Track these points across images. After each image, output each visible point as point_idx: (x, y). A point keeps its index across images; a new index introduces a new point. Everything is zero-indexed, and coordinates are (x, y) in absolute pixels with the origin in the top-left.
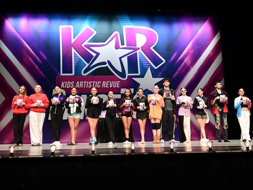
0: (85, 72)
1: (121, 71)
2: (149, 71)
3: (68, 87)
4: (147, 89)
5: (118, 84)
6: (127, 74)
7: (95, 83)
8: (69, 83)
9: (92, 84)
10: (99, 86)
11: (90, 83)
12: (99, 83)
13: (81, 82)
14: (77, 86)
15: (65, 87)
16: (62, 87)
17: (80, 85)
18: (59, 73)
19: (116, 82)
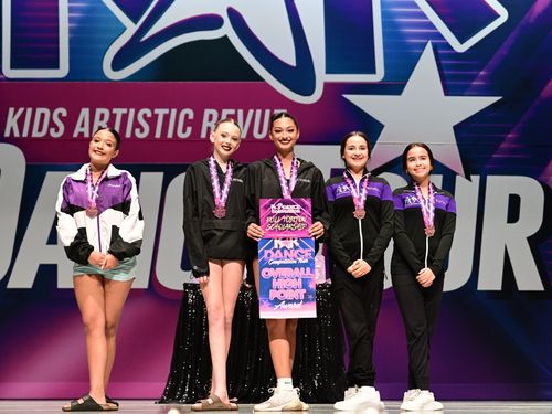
0: (118, 64)
1: (293, 63)
2: (427, 61)
3: (35, 134)
7: (167, 118)
8: (43, 115)
9: (152, 121)
10: (184, 131)
11: (145, 116)
12: (187, 115)
13: (99, 111)
14: (82, 130)
15: (25, 134)
16: (7, 134)
17: (97, 123)
19: (267, 112)
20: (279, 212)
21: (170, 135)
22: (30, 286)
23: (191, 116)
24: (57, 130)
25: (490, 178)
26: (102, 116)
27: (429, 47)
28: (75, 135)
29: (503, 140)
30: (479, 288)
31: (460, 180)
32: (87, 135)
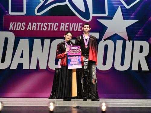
0: (39, 11)
1: (84, 11)
2: (119, 11)
3: (17, 29)
4: (116, 34)
5: (80, 27)
6: (92, 15)
7: (51, 25)
8: (19, 24)
9: (47, 26)
10: (56, 29)
11: (46, 25)
12: (56, 25)
13: (34, 23)
14: (29, 28)
15: (15, 29)
16: (10, 29)
17: (33, 26)
18: (7, 12)
19: (77, 24)
20: (73, 49)
21: (52, 30)
22: (16, 69)
23: (58, 25)
24: (23, 28)
25: (135, 41)
26: (35, 25)
28: (28, 30)
29: (139, 31)
30: (132, 70)
31: (127, 42)
32: (30, 30)
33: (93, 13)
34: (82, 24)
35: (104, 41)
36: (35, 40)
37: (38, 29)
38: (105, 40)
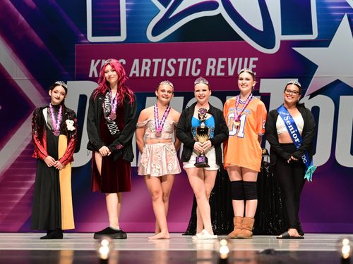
0: (155, 32)
1: (262, 30)
2: (345, 26)
4: (338, 80)
5: (252, 66)
6: (279, 37)
7: (185, 64)
9: (176, 66)
10: (196, 72)
11: (172, 63)
12: (197, 62)
13: (145, 61)
14: (134, 72)
16: (91, 75)
17: (144, 68)
18: (83, 35)
19: (246, 59)
21: (187, 74)
23: (200, 63)
26: (147, 64)
27: (346, 18)
28: (131, 75)
32: (138, 75)
33: (284, 33)
34: (256, 59)
35: (310, 99)
36: (148, 98)
37: (155, 75)
38: (312, 95)
